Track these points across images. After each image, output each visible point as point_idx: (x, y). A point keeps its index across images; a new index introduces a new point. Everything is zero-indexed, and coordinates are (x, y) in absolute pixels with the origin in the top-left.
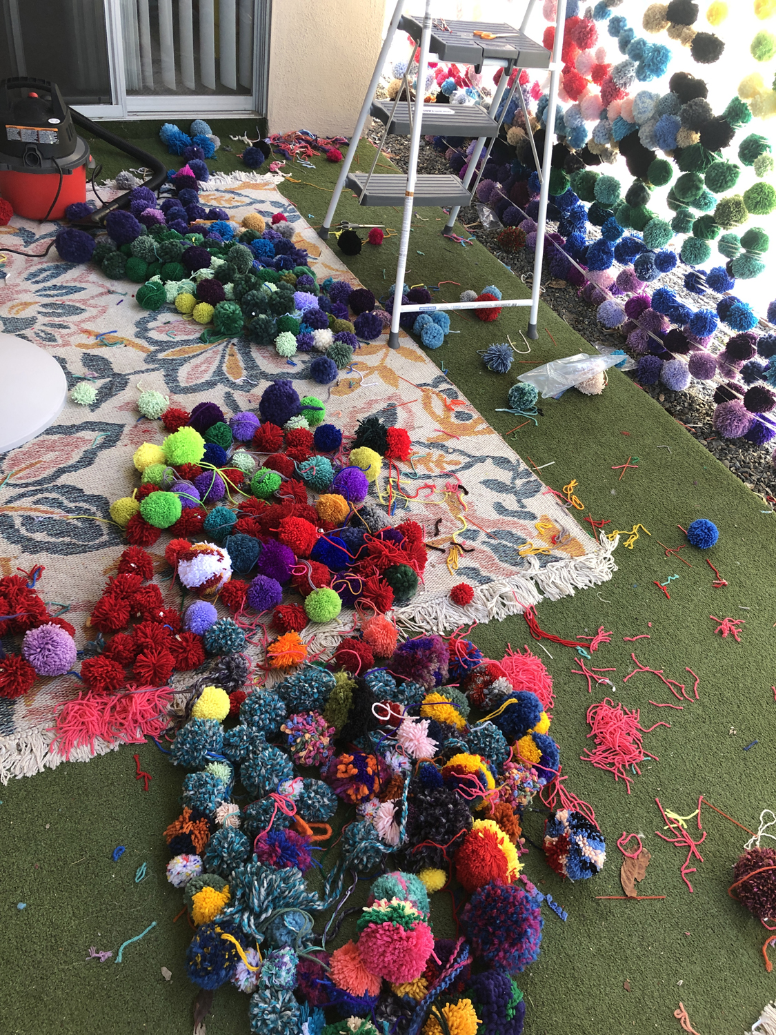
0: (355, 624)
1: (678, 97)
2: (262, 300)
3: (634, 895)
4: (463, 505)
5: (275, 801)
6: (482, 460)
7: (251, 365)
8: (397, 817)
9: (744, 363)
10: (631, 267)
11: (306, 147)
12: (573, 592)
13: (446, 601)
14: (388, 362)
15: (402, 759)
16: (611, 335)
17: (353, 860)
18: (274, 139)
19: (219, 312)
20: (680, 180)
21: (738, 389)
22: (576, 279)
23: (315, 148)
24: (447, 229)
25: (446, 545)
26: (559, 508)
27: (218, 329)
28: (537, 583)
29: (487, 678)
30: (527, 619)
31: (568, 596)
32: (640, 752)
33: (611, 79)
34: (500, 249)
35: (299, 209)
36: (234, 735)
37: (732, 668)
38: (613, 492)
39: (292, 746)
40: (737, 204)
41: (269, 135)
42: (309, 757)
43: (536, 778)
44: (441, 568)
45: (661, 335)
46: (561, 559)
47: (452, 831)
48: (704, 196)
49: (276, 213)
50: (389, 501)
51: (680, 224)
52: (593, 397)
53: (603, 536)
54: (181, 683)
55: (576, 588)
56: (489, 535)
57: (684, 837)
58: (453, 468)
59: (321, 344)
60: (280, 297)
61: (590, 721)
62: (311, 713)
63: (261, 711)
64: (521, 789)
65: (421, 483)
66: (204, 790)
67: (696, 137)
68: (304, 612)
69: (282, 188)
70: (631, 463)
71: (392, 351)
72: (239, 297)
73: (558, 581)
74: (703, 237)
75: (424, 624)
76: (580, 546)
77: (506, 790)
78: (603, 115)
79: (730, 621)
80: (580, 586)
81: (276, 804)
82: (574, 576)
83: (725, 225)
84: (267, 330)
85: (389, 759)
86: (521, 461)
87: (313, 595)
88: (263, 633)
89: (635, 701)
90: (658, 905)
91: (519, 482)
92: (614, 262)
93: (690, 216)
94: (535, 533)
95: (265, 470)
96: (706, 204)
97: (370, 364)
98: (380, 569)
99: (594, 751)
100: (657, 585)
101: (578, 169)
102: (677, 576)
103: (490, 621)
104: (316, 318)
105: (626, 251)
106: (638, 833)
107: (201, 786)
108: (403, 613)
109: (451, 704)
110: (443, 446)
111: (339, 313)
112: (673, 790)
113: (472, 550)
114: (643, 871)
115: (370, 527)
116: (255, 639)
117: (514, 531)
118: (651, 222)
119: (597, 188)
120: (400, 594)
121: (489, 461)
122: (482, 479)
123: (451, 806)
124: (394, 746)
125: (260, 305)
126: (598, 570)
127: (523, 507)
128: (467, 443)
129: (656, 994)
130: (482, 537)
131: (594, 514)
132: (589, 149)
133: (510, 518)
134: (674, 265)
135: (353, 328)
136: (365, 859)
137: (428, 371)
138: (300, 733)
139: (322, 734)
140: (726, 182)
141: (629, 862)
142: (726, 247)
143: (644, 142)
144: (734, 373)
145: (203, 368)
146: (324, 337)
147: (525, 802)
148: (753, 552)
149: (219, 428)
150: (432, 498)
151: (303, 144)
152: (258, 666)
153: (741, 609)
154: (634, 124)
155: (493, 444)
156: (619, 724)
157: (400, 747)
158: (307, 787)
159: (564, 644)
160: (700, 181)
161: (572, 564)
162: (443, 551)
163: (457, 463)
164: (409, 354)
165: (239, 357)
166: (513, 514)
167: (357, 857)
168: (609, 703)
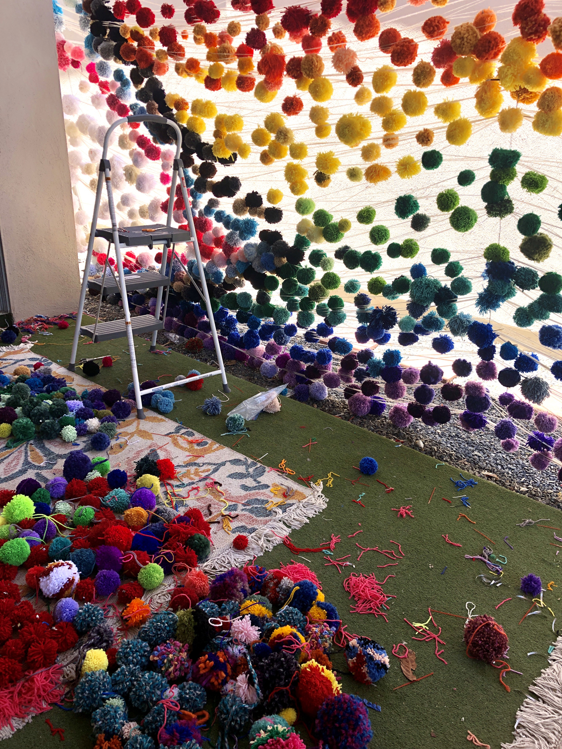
0: (177, 583)
1: (268, 243)
2: (45, 411)
3: (415, 679)
4: (221, 493)
5: (163, 704)
6: (223, 464)
7: (48, 453)
8: (250, 682)
9: (354, 371)
10: (272, 340)
11: (41, 324)
12: (308, 521)
13: (231, 551)
14: (141, 427)
15: (239, 647)
16: (273, 382)
17: (231, 723)
18: (19, 324)
19: (17, 426)
20: (283, 284)
21: (356, 387)
22: (241, 357)
23: (48, 324)
24: (152, 348)
25: (220, 519)
26: (281, 477)
27: (17, 437)
28: (284, 523)
29: (276, 581)
30: (286, 544)
31: (306, 524)
32: (384, 596)
33: (226, 243)
34: (189, 352)
35: (50, 359)
36: (118, 675)
37: (416, 533)
38: (308, 460)
39: (162, 667)
40: (319, 287)
41: (15, 323)
42: (176, 670)
43: (328, 629)
44: (221, 533)
45: (302, 372)
46: (293, 504)
47: (289, 675)
48: (300, 288)
49: (34, 364)
50: (172, 504)
51: (292, 307)
52: (276, 413)
53: (312, 484)
54: (65, 660)
55: (308, 518)
56: (244, 505)
57: (429, 635)
58: (207, 474)
59: (93, 428)
60: (57, 406)
61: (347, 589)
62: (168, 641)
63: (132, 652)
64: (322, 637)
65: (189, 488)
66: (108, 717)
67: (285, 260)
68: (140, 585)
69: (33, 350)
70: (312, 442)
71: (142, 421)
72: (27, 413)
73: (296, 517)
74: (307, 309)
75: (222, 569)
76: (301, 494)
77: (313, 642)
78: (228, 262)
79: (403, 508)
80: (311, 516)
81: (165, 705)
82: (305, 511)
83: (317, 300)
84: (53, 428)
85: (231, 650)
86: (247, 458)
87: (142, 571)
88: (115, 608)
89: (369, 569)
90: (432, 679)
91: (251, 470)
92: (261, 341)
93: (296, 301)
94: (272, 495)
95: (81, 507)
96: (303, 293)
97: (129, 432)
98: (182, 542)
99: (357, 605)
100: (354, 502)
101: (223, 294)
102: (364, 494)
103: (264, 553)
104: (85, 413)
105: (266, 333)
106: (402, 643)
107: (106, 715)
108: (206, 566)
109: (259, 603)
110: (195, 464)
111: (99, 407)
112: (412, 611)
113: (237, 516)
114: (414, 663)
115: (166, 520)
116: (110, 614)
117: (259, 498)
118: (275, 310)
119: (238, 300)
120: (201, 553)
121: (228, 464)
122: (228, 475)
123: (283, 659)
124: (231, 641)
125: (43, 414)
126: (317, 504)
127: (259, 482)
128: (210, 457)
129: (452, 732)
130: (240, 507)
131: (302, 475)
132: (226, 281)
133: (253, 491)
134: (296, 331)
135: (111, 413)
136: (239, 719)
137: (170, 425)
138: (165, 656)
139: (181, 651)
140: (309, 278)
141: (404, 661)
142: (321, 311)
143: (257, 269)
144: (351, 379)
145: (14, 463)
146: (93, 423)
147: (327, 645)
148: (400, 469)
149: (40, 492)
150: (199, 494)
151: (40, 323)
152: (118, 629)
153: (407, 500)
154: (248, 263)
155: (227, 454)
156: (365, 584)
157: (236, 640)
158: (182, 689)
159: (315, 551)
160: (295, 281)
161: (301, 505)
162: (218, 522)
163: (208, 471)
164: (153, 419)
165: (38, 450)
166: (254, 488)
167: (233, 720)
168: (354, 575)
